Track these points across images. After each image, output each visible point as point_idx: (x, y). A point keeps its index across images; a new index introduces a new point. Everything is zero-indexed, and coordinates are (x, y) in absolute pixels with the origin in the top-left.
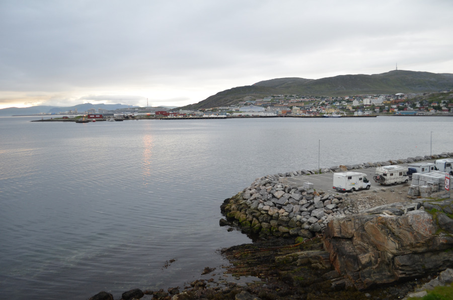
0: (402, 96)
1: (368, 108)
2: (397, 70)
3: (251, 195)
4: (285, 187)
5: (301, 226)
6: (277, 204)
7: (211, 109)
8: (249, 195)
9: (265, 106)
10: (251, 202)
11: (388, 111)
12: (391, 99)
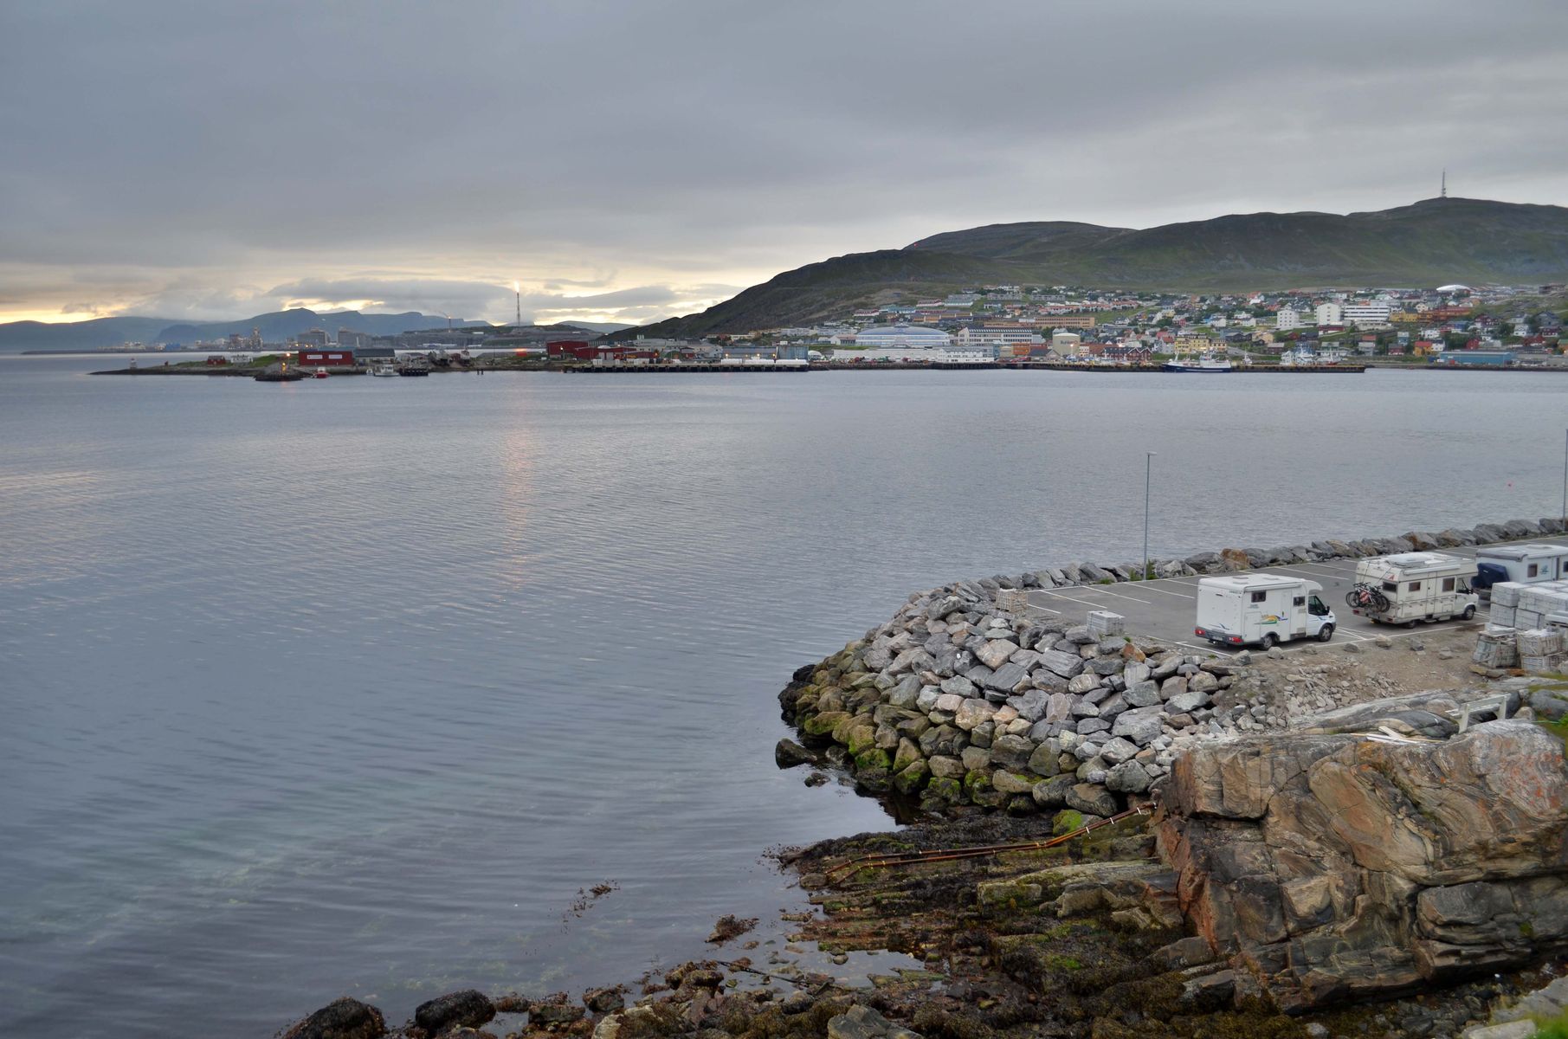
0: (1460, 296)
1: (1331, 339)
2: (1443, 200)
3: (894, 654)
4: (1020, 627)
5: (1075, 771)
6: (989, 688)
7: (752, 335)
8: (886, 653)
9: (953, 328)
10: (891, 681)
11: (1409, 349)
12: (1421, 308)
